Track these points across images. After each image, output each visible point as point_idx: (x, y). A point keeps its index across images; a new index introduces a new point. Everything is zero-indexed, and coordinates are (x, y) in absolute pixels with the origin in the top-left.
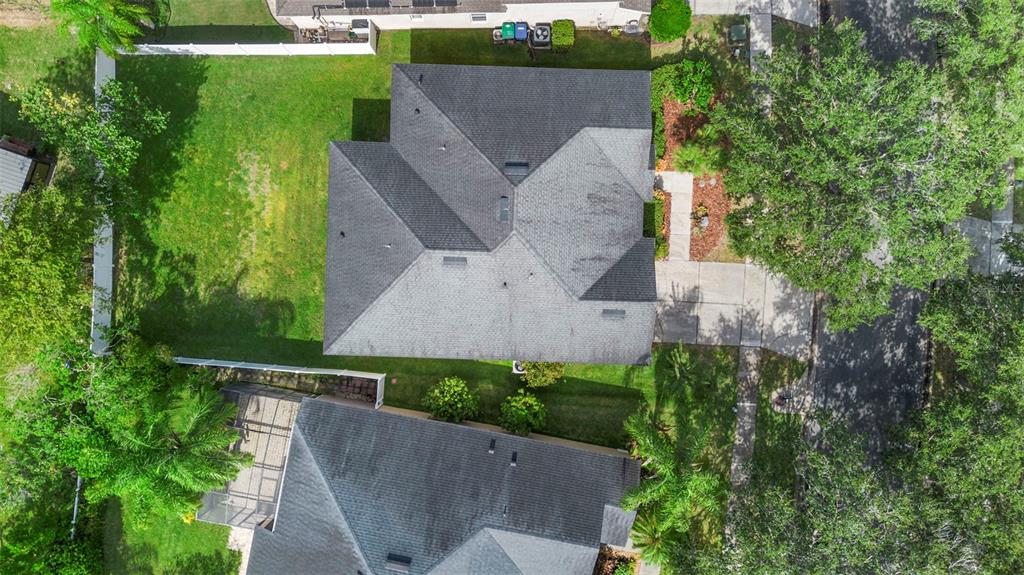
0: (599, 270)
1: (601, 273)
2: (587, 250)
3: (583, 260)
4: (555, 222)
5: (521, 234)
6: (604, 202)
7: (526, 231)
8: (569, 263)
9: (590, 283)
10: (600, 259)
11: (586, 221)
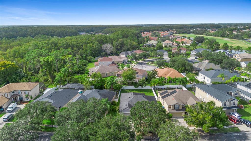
1: (131, 105)
7: (136, 96)
8: (132, 101)
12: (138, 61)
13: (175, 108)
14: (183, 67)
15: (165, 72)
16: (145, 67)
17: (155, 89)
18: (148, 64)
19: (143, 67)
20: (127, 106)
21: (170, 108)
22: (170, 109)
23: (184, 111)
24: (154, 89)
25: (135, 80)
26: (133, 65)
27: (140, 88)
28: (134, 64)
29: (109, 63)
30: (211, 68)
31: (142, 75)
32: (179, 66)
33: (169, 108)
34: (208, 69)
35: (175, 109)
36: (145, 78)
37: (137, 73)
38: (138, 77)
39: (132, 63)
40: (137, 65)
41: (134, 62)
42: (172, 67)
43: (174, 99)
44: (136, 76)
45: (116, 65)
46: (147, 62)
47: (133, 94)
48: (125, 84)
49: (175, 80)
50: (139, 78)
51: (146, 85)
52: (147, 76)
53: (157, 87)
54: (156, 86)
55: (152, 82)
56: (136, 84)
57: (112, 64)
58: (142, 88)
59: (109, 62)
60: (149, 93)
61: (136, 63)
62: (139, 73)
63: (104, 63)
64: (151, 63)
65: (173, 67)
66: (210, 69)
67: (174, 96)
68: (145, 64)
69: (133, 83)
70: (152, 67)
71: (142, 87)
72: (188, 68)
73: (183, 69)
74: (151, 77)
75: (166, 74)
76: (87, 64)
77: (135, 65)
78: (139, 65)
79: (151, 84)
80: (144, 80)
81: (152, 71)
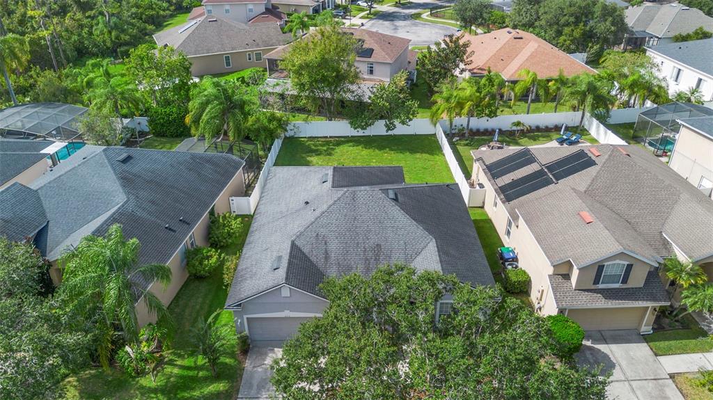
0: (317, 258)
1: (313, 259)
2: (334, 246)
3: (326, 244)
4: (355, 218)
5: (345, 194)
6: (376, 259)
7: (347, 197)
8: (323, 231)
9: (306, 250)
10: (327, 257)
11: (358, 243)
12: (378, 7)
13: (596, 281)
14: (582, 24)
15: (499, 47)
16: (408, 29)
17: (454, 135)
18: (418, 16)
19: (396, 28)
20: (282, 273)
21: (567, 277)
22: (566, 284)
23: (654, 299)
24: (449, 136)
25: (354, 87)
26: (356, 21)
27: (379, 128)
28: (361, 18)
29: (251, 10)
30: (701, 28)
31: (389, 61)
32: (563, 20)
33: (560, 279)
34: (684, 34)
35: (601, 286)
36: (407, 79)
37: (368, 53)
38: (371, 72)
39: (354, 12)
40: (373, 21)
41: (362, 10)
42: (524, 25)
43: (588, 216)
44: (362, 67)
45: (281, 18)
46: (413, 11)
47: (329, 184)
48: (302, 110)
49: (558, 89)
50: (374, 80)
51: (409, 115)
52: (413, 66)
53: (465, 125)
54: (461, 121)
55: (439, 100)
56: (357, 111)
57: (263, 14)
58: (389, 129)
59: (251, 7)
60: (425, 156)
61: (370, 13)
62: (379, 55)
63: (227, 11)
64: (431, 14)
65: (528, 26)
66: (696, 33)
67: (582, 189)
68: (406, 18)
69: (343, 107)
70: (437, 30)
71: (386, 125)
72: (603, 27)
73: (577, 33)
74: (435, 73)
75: (505, 56)
76: (164, 17)
77: (364, 21)
78: (381, 21)
79: (434, 108)
80: (402, 90)
81: (438, 44)
